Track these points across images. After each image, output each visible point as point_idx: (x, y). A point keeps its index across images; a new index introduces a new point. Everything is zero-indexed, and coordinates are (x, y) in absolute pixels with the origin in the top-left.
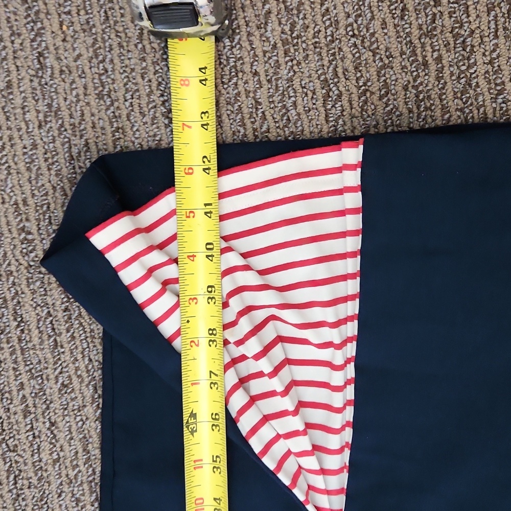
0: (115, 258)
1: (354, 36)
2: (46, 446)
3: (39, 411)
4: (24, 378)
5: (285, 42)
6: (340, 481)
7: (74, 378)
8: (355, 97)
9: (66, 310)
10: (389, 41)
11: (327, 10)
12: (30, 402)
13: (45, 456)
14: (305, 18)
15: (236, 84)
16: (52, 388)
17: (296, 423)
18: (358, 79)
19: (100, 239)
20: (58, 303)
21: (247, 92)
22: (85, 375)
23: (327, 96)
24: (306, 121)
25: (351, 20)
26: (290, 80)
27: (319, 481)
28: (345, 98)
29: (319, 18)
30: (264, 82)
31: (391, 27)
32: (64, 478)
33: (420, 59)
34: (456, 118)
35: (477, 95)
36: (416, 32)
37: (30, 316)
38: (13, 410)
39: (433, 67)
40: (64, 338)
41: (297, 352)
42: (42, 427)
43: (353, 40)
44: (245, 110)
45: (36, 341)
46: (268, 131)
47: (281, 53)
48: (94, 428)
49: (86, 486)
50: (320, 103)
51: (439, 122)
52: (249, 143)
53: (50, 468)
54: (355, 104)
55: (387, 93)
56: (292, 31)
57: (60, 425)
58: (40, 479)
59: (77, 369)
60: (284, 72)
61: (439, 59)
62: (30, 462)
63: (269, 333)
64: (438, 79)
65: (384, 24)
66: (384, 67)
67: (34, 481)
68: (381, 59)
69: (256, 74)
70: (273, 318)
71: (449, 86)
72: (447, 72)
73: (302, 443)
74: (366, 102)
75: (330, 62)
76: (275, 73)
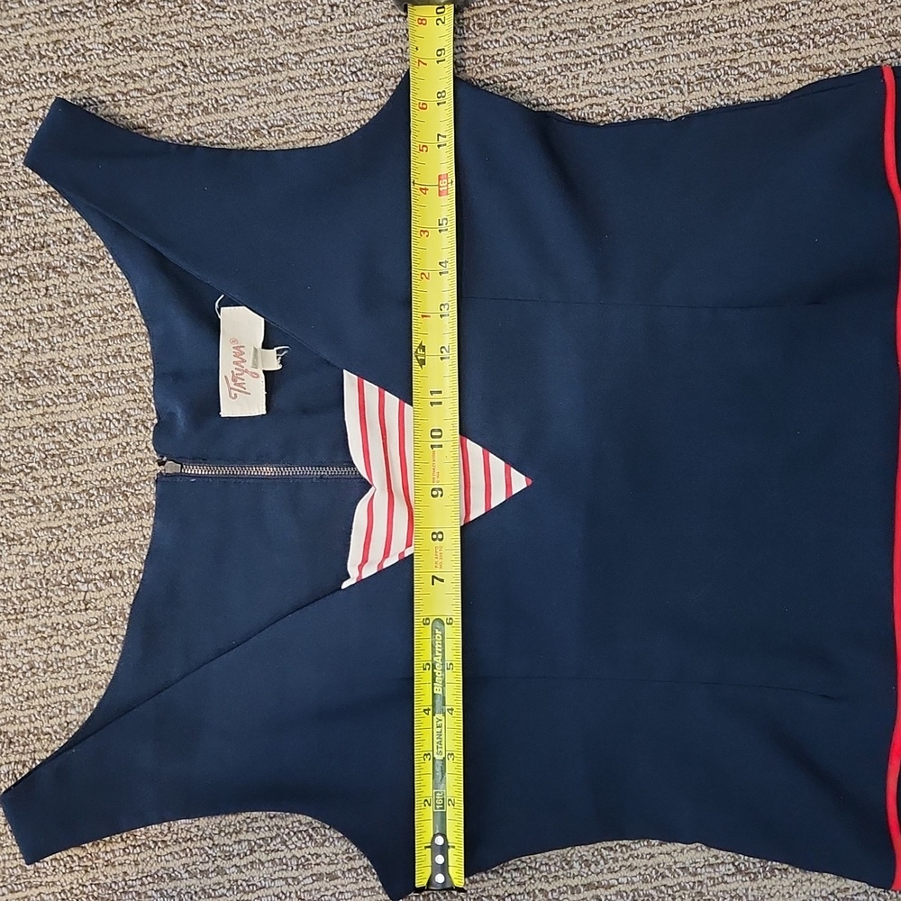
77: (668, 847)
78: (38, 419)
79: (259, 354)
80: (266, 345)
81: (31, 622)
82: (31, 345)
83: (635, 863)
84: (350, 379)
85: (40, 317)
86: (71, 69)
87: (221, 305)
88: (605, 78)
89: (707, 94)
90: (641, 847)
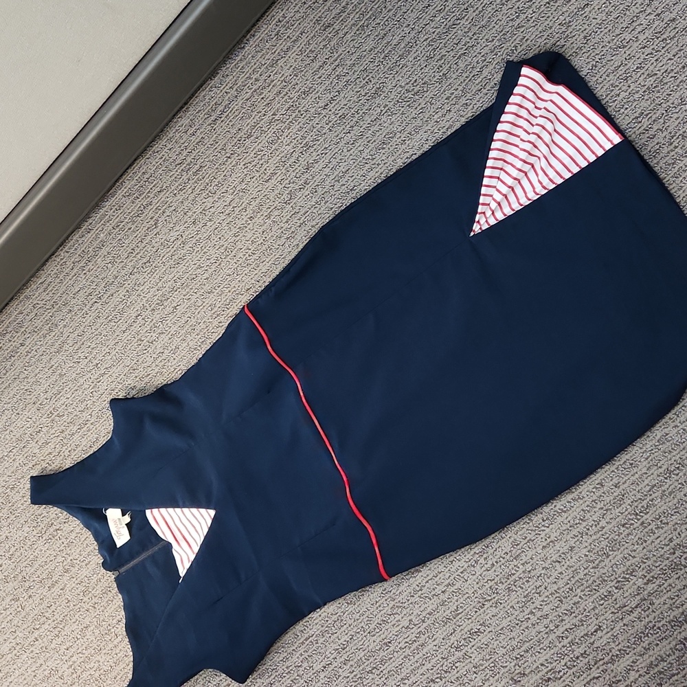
0: (522, 80)
1: (666, 111)
2: (440, 114)
3: (452, 103)
4: (460, 88)
5: (648, 88)
6: (492, 222)
7: (472, 106)
8: (643, 128)
9: (495, 84)
10: (672, 124)
11: (671, 94)
12: (453, 96)
13: (436, 116)
14: (662, 89)
15: (621, 82)
16: (463, 100)
18: (650, 124)
19: (525, 70)
20: (496, 79)
21: (620, 89)
22: (475, 108)
23: (637, 118)
24: (623, 117)
25: (671, 106)
26: (635, 100)
27: (489, 213)
28: (640, 125)
29: (665, 93)
30: (628, 92)
31: (678, 121)
32: (432, 129)
33: (672, 140)
34: (656, 169)
35: (671, 170)
36: (681, 132)
37: (485, 72)
38: (446, 93)
39: (672, 147)
40: (485, 91)
41: (532, 175)
42: (447, 107)
43: (664, 112)
44: (613, 93)
45: (477, 82)
46: (610, 106)
47: (643, 90)
48: (457, 126)
49: (435, 139)
50: (633, 117)
51: (652, 164)
53: (433, 121)
54: (640, 130)
55: (651, 138)
56: (655, 87)
57: (451, 113)
58: (426, 121)
59: (475, 104)
60: (636, 96)
61: (676, 147)
62: (430, 113)
63: (532, 160)
64: (668, 153)
65: (678, 118)
66: (661, 130)
67: (425, 119)
68: (663, 127)
69: (629, 86)
70: (539, 158)
71: (667, 158)
72: (672, 153)
73: (498, 197)
74: (644, 133)
75: (651, 110)
76: (634, 94)
77: (323, 610)
78: (76, 582)
79: (121, 520)
80: (123, 515)
81: (104, 652)
82: (63, 559)
83: (316, 622)
84: (148, 512)
85: (62, 548)
86: (34, 463)
88: (176, 361)
89: (206, 346)
90: (314, 615)
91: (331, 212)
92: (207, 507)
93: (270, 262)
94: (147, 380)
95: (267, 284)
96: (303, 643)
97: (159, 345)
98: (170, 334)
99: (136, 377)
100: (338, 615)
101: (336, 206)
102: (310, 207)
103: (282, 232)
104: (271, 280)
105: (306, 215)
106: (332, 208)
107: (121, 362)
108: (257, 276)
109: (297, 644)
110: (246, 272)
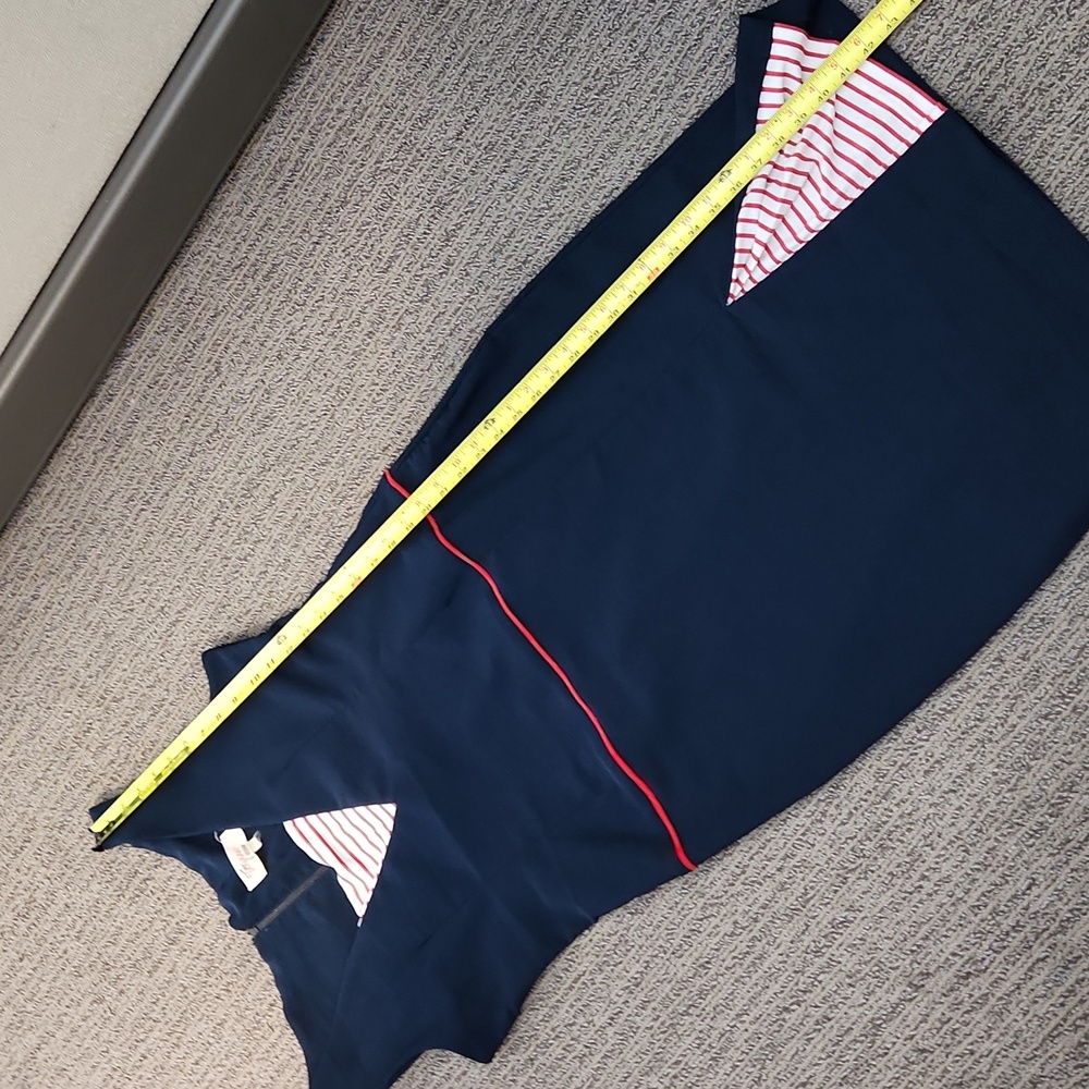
0: (775, 50)
1: (1007, 54)
2: (646, 118)
3: (661, 97)
4: (671, 71)
5: (972, 23)
6: (760, 276)
7: (695, 96)
8: (974, 87)
9: (726, 56)
10: (1020, 73)
11: (1010, 27)
12: (662, 86)
13: (640, 123)
14: (994, 20)
15: (927, 20)
16: (679, 91)
17: (771, 222)
18: (984, 80)
19: (779, 32)
20: (727, 48)
21: (928, 31)
22: (701, 100)
23: (962, 73)
24: (939, 76)
25: (1014, 44)
26: (954, 45)
28: (969, 83)
29: (1000, 26)
30: (941, 34)
31: (1028, 68)
32: (638, 144)
33: (1024, 100)
34: (1007, 149)
35: (1029, 147)
36: (1036, 84)
37: (707, 40)
38: (649, 82)
39: (1024, 111)
40: (711, 70)
42: (654, 106)
43: (1004, 56)
44: (917, 39)
45: (696, 57)
46: (916, 62)
47: (965, 27)
48: (678, 132)
49: (643, 159)
50: (955, 73)
51: (997, 143)
52: (901, 59)
53: (636, 131)
54: (970, 91)
55: (991, 102)
56: (982, 20)
57: (664, 114)
58: (626, 133)
59: (700, 93)
60: (956, 38)
61: (1032, 109)
62: (630, 118)
64: (1021, 120)
65: (1027, 63)
66: (1004, 86)
67: (623, 131)
68: (1006, 80)
69: (941, 25)
71: (1021, 129)
72: (1027, 121)
74: (977, 95)
75: (983, 56)
76: (951, 35)
77: (594, 930)
78: (192, 956)
79: (248, 847)
81: (256, 1057)
82: (164, 923)
83: (586, 951)
84: (288, 825)
85: (158, 907)
86: (88, 781)
87: (219, 836)
90: (582, 941)
91: (497, 303)
92: (381, 801)
93: (413, 400)
94: (247, 619)
95: (414, 434)
96: (571, 988)
97: (257, 562)
98: (272, 540)
99: (229, 618)
100: (619, 934)
101: (505, 292)
102: (462, 300)
103: (424, 348)
104: (418, 427)
105: (458, 314)
106: (497, 297)
107: (201, 598)
108: (395, 425)
109: (562, 990)
110: (377, 421)
